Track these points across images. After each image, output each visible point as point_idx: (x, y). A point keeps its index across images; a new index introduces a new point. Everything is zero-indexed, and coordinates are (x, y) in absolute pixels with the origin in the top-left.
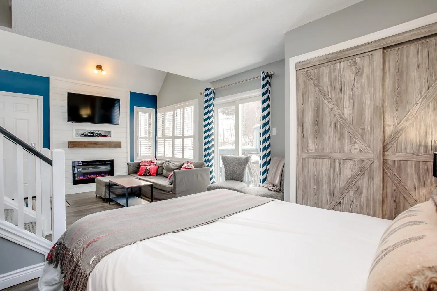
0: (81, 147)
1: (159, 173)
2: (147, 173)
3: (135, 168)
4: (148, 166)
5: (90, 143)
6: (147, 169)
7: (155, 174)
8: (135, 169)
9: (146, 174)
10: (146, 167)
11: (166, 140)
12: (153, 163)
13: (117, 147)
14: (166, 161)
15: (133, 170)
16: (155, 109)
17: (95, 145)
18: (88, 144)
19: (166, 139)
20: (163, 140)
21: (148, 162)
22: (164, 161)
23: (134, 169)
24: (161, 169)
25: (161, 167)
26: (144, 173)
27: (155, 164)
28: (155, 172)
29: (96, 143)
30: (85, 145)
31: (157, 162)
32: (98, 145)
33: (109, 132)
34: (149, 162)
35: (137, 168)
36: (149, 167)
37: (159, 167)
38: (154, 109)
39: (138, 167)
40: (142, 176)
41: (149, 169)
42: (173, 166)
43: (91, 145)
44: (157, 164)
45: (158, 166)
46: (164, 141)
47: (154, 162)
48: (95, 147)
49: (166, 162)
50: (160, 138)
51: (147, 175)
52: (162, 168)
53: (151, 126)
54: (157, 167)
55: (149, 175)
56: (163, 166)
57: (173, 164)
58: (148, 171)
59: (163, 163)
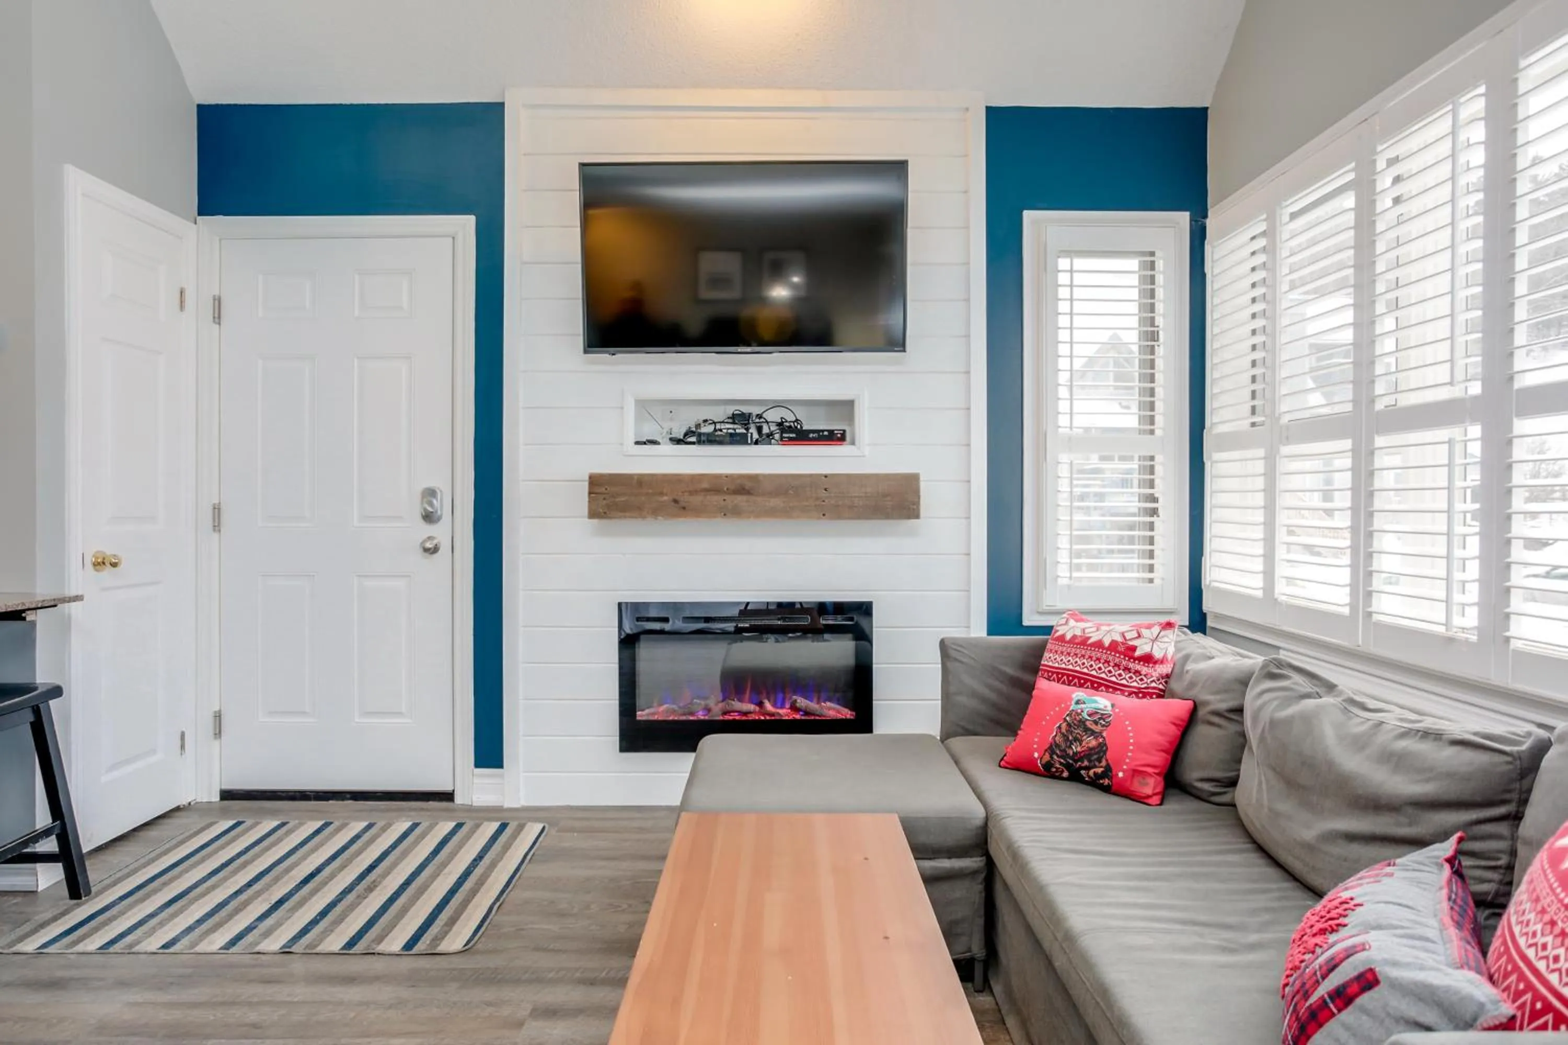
0: (657, 512)
1: (1192, 774)
2: (1077, 757)
3: (1004, 688)
4: (1096, 685)
5: (705, 485)
6: (1082, 722)
7: (1149, 786)
8: (999, 692)
9: (1068, 766)
10: (1079, 694)
11: (1285, 450)
12: (1148, 659)
13: (888, 516)
14: (1280, 664)
15: (984, 700)
16: (1186, 215)
17: (740, 500)
18: (692, 493)
19: (1288, 441)
20: (1261, 452)
21: (1099, 645)
22: (1255, 660)
23: (987, 693)
24: (1213, 731)
25: (1217, 713)
26: (1051, 750)
27: (1165, 669)
28: (1158, 758)
29: (748, 485)
30: (676, 501)
31: (1186, 658)
32: (759, 499)
33: (846, 407)
34: (1114, 646)
35: (1015, 682)
36: (1102, 702)
37: (1202, 712)
38: (1183, 218)
39: (1027, 677)
40: (1037, 773)
41: (1100, 717)
42: (1359, 743)
43: (716, 499)
44: (1188, 678)
45: (1189, 704)
46: (1271, 461)
47: (1158, 654)
48: (736, 512)
49: (1273, 676)
50: (1233, 441)
51: (1075, 777)
52: (1233, 728)
53: (1160, 351)
54: (1177, 707)
55: (1094, 783)
56: (1240, 710)
57: (1359, 724)
58: (1092, 742)
59: (1244, 682)
